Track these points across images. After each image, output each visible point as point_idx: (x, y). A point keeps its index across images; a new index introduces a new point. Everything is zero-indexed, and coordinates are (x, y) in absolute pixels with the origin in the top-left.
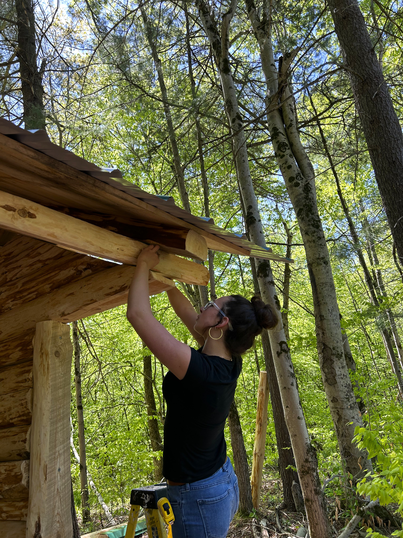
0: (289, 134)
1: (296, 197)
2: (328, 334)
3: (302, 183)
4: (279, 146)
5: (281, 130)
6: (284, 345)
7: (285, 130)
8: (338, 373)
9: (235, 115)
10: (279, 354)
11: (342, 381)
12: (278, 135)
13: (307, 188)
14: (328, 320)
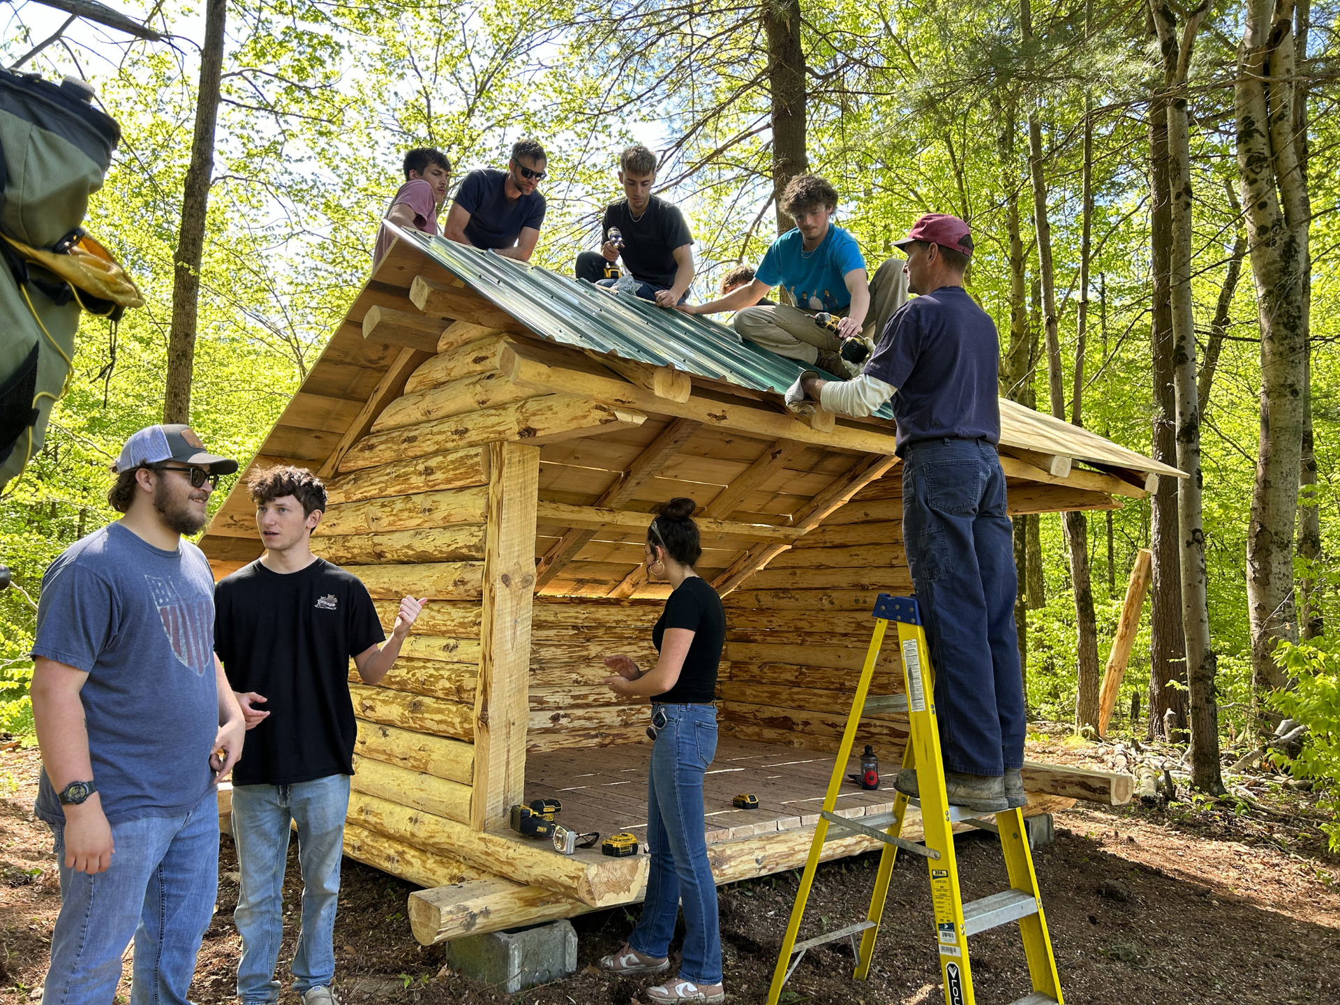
0: (1275, 135)
1: (1264, 266)
2: (1272, 510)
3: (1280, 241)
4: (1249, 159)
5: (1260, 126)
6: (1198, 534)
7: (1269, 121)
8: (1274, 570)
9: (1183, 186)
10: (1189, 544)
11: (1279, 583)
12: (1251, 136)
13: (1290, 251)
14: (1277, 489)
